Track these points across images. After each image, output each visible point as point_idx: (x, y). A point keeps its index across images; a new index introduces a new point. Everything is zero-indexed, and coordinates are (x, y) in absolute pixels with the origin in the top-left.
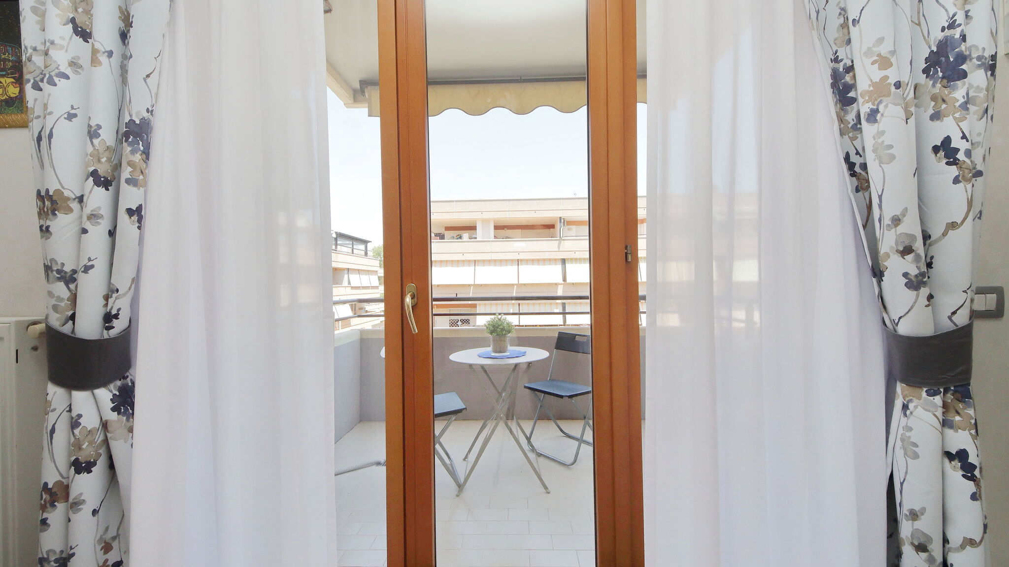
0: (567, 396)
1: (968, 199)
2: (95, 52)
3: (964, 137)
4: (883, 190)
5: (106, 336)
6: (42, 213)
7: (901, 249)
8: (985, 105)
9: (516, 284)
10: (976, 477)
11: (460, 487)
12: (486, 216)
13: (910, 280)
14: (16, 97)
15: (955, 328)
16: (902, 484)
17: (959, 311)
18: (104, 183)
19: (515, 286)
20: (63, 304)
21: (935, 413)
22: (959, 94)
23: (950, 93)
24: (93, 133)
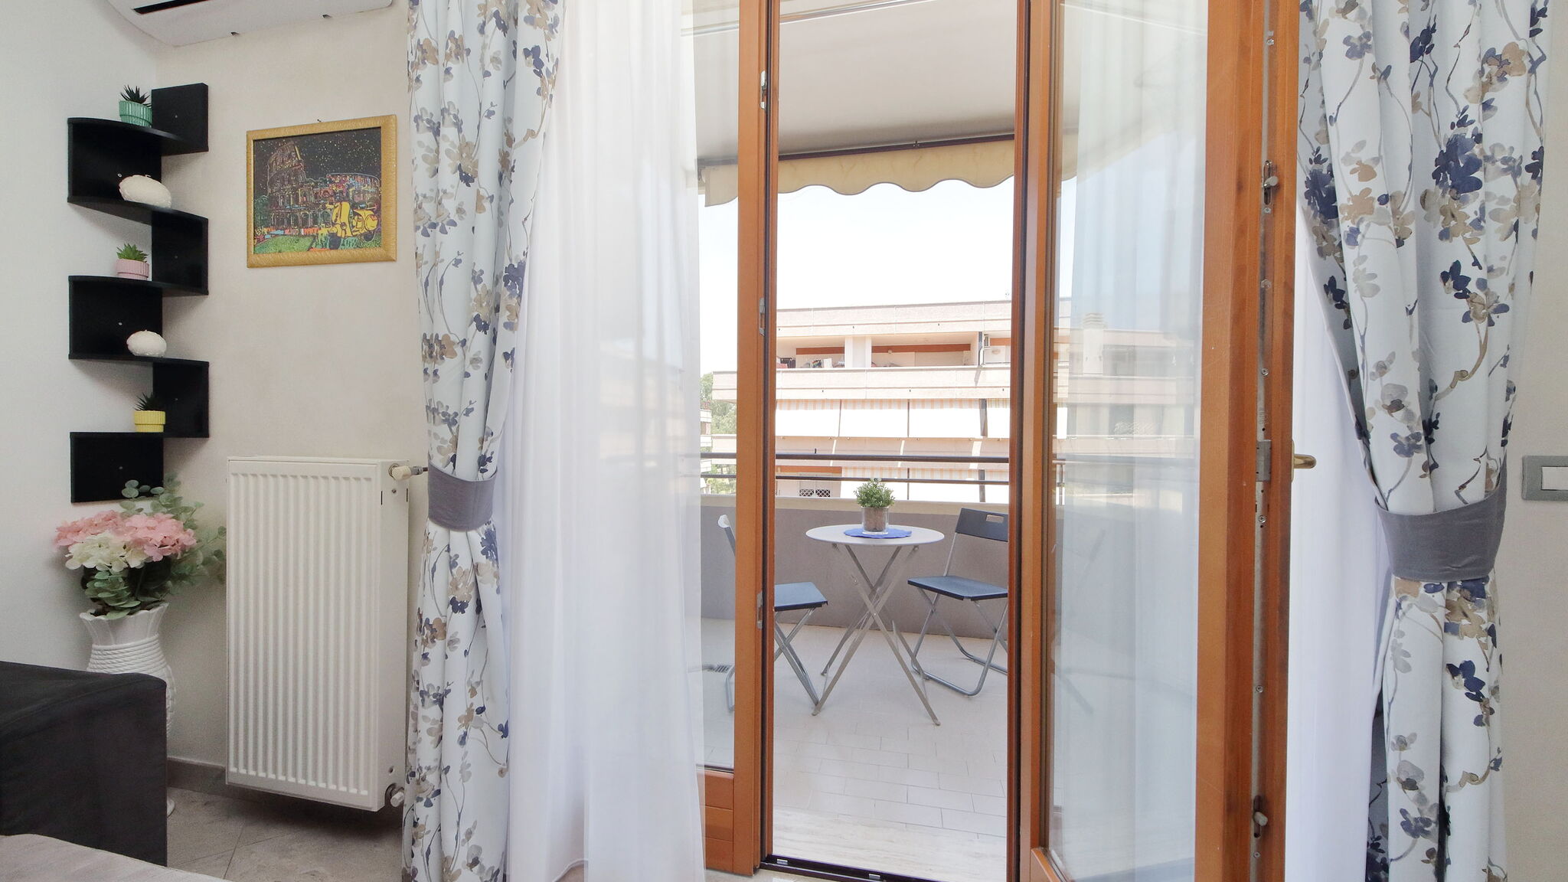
0: (969, 598)
1: (1481, 341)
2: (479, 198)
3: (1476, 263)
4: (1366, 329)
5: (481, 479)
6: (430, 355)
7: (1389, 404)
8: (1514, 221)
9: (903, 439)
10: (1483, 697)
11: (818, 704)
12: (860, 331)
13: (1400, 443)
14: (374, 230)
15: (1463, 505)
16: (1390, 704)
17: (1469, 484)
18: (483, 326)
19: (903, 442)
20: (445, 446)
21: (1435, 614)
22: (1470, 209)
23: (1459, 207)
24: (476, 279)
